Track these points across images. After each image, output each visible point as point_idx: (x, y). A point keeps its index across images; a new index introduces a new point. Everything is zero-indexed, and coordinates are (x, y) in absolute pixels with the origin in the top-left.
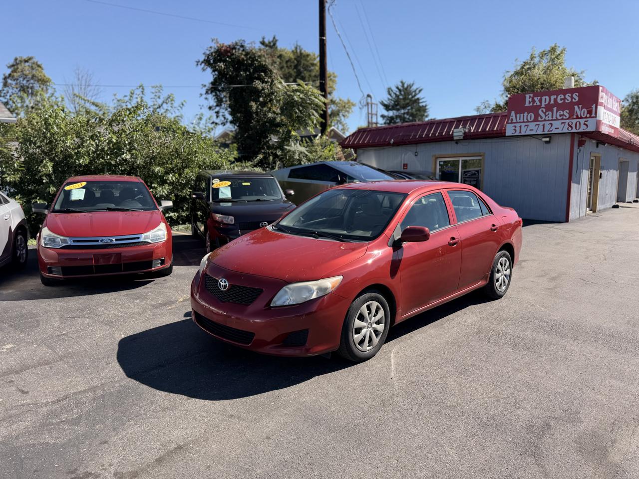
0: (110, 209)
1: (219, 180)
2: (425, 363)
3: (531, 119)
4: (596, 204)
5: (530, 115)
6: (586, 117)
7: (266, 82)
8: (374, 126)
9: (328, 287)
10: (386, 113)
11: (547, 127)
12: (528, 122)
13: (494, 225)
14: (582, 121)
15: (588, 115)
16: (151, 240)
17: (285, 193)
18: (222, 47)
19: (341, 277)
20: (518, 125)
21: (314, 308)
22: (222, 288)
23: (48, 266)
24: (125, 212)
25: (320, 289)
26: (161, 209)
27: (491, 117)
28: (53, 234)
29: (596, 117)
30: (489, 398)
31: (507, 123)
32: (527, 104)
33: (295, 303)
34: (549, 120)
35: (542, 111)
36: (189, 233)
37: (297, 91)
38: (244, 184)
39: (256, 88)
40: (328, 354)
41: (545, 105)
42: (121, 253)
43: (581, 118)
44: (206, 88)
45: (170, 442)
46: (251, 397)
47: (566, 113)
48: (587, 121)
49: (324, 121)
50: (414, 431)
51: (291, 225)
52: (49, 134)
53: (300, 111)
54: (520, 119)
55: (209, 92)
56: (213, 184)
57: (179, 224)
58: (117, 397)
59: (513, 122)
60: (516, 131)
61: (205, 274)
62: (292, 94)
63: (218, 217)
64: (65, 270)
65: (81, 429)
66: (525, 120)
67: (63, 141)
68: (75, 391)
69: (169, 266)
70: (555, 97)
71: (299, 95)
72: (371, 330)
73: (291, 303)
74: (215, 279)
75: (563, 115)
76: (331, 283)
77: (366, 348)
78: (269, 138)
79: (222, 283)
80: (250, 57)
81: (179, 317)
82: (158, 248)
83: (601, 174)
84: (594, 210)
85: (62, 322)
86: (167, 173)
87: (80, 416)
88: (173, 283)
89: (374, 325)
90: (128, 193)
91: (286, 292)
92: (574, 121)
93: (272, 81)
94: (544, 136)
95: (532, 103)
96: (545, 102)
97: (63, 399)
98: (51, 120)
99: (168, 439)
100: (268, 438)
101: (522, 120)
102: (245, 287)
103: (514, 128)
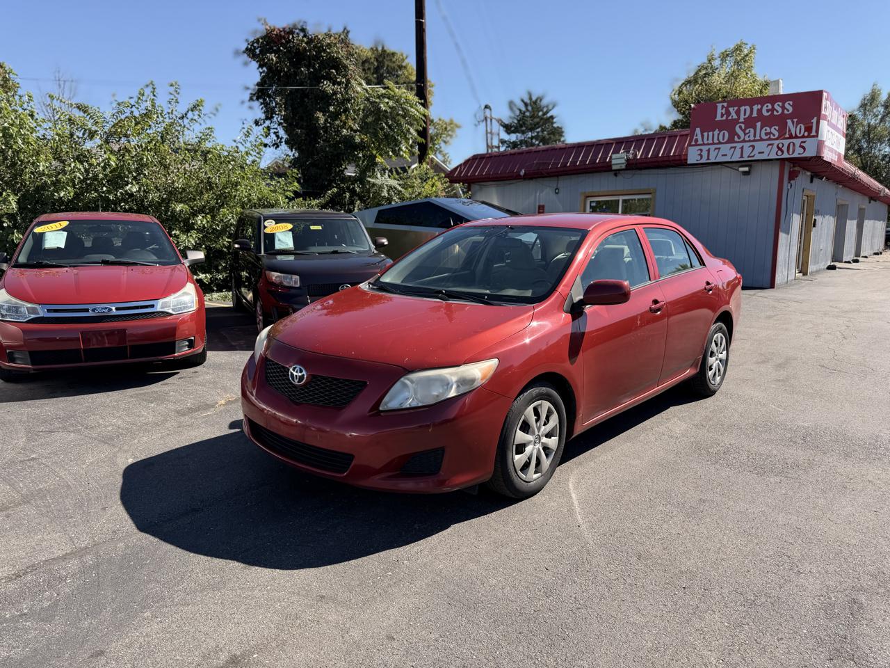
0: (106, 263)
1: (274, 222)
2: (626, 498)
3: (723, 139)
4: (807, 263)
5: (722, 132)
6: (803, 137)
7: (339, 84)
8: (496, 150)
9: (477, 378)
10: (505, 136)
11: (747, 151)
12: (720, 143)
13: (708, 283)
14: (798, 142)
15: (806, 134)
16: (173, 310)
17: (375, 242)
18: (274, 30)
19: (496, 361)
20: (705, 148)
21: (453, 412)
22: (296, 381)
23: (8, 351)
24: (130, 268)
25: (462, 382)
26: (187, 264)
27: (665, 138)
28: (14, 300)
29: (817, 136)
30: (745, 557)
31: (690, 145)
32: (719, 118)
33: (420, 405)
34: (750, 141)
35: (740, 127)
36: (229, 304)
37: (383, 96)
38: (312, 228)
39: (324, 92)
40: (472, 487)
41: (744, 119)
42: (125, 330)
43: (796, 137)
44: (250, 92)
45: (217, 650)
46: (352, 562)
47: (775, 131)
48: (805, 142)
49: (424, 141)
50: (637, 618)
51: (398, 282)
52: (10, 153)
53: (390, 127)
54: (708, 140)
55: (255, 98)
56: (265, 227)
57: (213, 291)
58: (121, 567)
59: (698, 143)
60: (701, 156)
61: (264, 359)
62: (378, 100)
63: (275, 276)
64: (35, 357)
65: (55, 628)
66: (716, 141)
67: (33, 164)
68: (48, 557)
69: (201, 351)
70: (759, 106)
71: (388, 103)
72: (539, 446)
73: (414, 404)
74: (283, 367)
75: (770, 133)
76: (480, 371)
77: (533, 476)
78: (344, 167)
79: (295, 373)
80: (315, 46)
81: (220, 429)
82: (183, 321)
83: (815, 220)
84: (804, 271)
85: (29, 439)
86: (194, 214)
87: (56, 604)
88: (208, 377)
89: (544, 440)
90: (136, 240)
91: (405, 385)
92: (786, 142)
93: (348, 82)
94: (740, 164)
95: (725, 116)
96: (745, 114)
97: (26, 573)
98: (13, 130)
99: (212, 644)
100: (391, 638)
101: (710, 141)
102: (336, 379)
103: (699, 152)
